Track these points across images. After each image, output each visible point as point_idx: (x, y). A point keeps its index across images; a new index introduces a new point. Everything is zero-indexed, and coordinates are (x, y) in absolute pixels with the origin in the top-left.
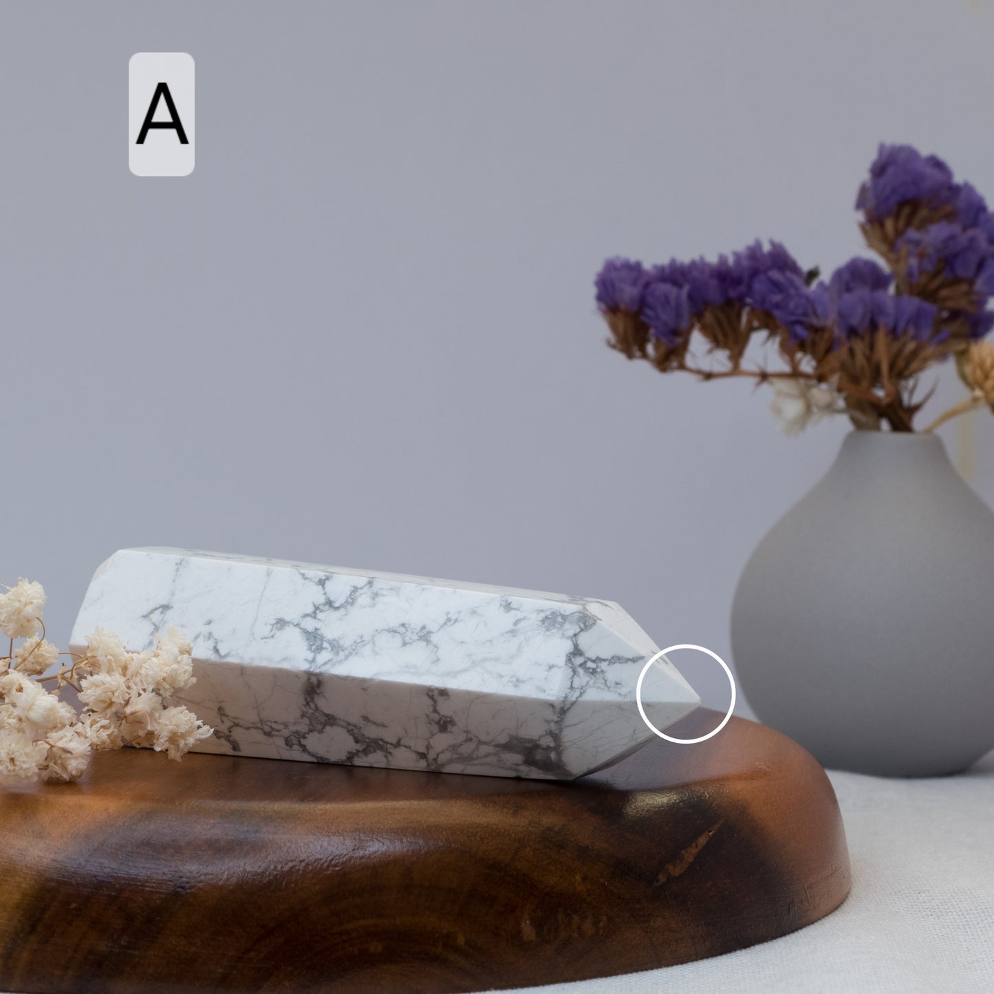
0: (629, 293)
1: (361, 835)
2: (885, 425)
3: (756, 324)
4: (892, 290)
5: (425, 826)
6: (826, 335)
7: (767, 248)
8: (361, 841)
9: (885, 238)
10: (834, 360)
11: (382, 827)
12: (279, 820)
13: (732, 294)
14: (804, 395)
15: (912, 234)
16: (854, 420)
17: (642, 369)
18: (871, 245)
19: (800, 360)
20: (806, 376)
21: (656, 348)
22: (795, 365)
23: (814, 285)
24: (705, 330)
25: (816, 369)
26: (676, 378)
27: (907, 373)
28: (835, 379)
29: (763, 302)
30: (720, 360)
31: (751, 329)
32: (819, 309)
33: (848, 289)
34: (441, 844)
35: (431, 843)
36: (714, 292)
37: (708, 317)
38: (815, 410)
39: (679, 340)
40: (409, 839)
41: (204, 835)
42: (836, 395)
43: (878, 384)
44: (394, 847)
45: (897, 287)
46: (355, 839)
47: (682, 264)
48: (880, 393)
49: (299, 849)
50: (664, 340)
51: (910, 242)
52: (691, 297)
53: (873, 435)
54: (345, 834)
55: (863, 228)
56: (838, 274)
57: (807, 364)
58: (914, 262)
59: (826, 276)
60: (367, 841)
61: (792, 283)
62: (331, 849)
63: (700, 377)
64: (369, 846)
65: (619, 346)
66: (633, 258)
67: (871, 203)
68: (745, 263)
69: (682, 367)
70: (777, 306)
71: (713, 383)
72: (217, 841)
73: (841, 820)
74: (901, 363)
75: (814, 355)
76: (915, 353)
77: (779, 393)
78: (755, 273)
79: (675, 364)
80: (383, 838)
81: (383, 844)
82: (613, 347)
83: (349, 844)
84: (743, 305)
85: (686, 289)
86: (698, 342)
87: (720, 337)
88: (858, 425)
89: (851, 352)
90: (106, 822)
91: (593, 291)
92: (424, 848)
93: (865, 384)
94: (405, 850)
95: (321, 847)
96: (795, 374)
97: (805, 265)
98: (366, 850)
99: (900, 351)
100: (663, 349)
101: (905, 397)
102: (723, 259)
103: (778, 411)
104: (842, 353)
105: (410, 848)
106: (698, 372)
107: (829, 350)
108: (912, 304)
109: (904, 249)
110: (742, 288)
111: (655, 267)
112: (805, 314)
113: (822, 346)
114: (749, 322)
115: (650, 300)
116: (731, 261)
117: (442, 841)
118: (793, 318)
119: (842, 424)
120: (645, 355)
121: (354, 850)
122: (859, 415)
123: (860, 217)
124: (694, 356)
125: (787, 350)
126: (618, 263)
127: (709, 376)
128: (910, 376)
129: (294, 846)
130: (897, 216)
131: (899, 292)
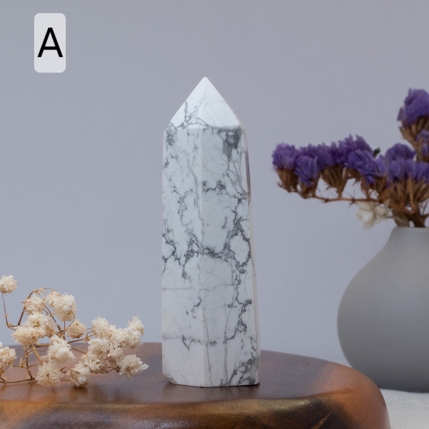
0: (288, 160)
1: (159, 420)
2: (412, 224)
3: (349, 175)
4: (415, 159)
5: (188, 415)
6: (383, 181)
7: (355, 139)
8: (158, 422)
9: (412, 134)
10: (387, 193)
11: (168, 416)
12: (119, 413)
13: (338, 161)
14: (373, 210)
15: (425, 132)
16: (396, 221)
17: (295, 197)
18: (405, 138)
19: (371, 193)
20: (374, 201)
21: (302, 187)
22: (368, 195)
23: (378, 157)
24: (325, 178)
25: (378, 197)
26: (311, 201)
27: (422, 199)
28: (387, 202)
29: (353, 165)
30: (332, 193)
31: (347, 178)
32: (380, 169)
33: (394, 159)
34: (197, 424)
35: (192, 424)
36: (329, 160)
37: (327, 172)
38: (378, 217)
39: (313, 183)
40: (181, 422)
41: (84, 419)
42: (388, 209)
43: (409, 205)
44: (174, 426)
45: (417, 158)
46: (155, 422)
47: (314, 146)
48: (409, 209)
49: (129, 426)
50: (305, 183)
51: (423, 136)
52: (318, 162)
53: (406, 229)
54: (151, 419)
55: (401, 129)
56: (389, 152)
57: (374, 195)
58: (425, 145)
59: (383, 153)
60: (161, 422)
61: (367, 156)
62: (144, 426)
63: (323, 201)
64: (162, 425)
65: (284, 186)
66: (290, 144)
67: (405, 117)
68: (344, 146)
69: (314, 196)
70: (360, 167)
71: (329, 204)
72: (90, 422)
73: (387, 413)
74: (419, 194)
75: (378, 191)
76: (426, 190)
77: (361, 209)
78: (349, 151)
79: (311, 195)
80: (169, 421)
81: (169, 424)
82: (281, 186)
83: (153, 424)
84: (343, 166)
85: (316, 158)
86: (322, 184)
87: (332, 182)
88: (399, 224)
89: (396, 189)
90: (36, 414)
91: (271, 160)
92: (188, 426)
93: (402, 204)
94: (179, 427)
95: (139, 425)
96: (368, 199)
97: (373, 147)
98: (160, 427)
99: (419, 189)
100: (305, 188)
101: (421, 210)
102: (334, 145)
103: (360, 217)
104: (391, 189)
105: (182, 426)
106: (322, 198)
107: (384, 188)
108: (424, 166)
109: (421, 139)
110: (343, 158)
111: (301, 148)
112: (373, 171)
113: (381, 186)
114: (346, 175)
115: (299, 164)
116: (338, 145)
117: (197, 423)
118: (368, 173)
119: (391, 224)
120: (296, 191)
121: (155, 427)
122: (399, 219)
123: (400, 124)
124: (320, 191)
125: (364, 188)
126: (283, 146)
127: (327, 200)
128: (423, 200)
129: (126, 425)
130: (417, 124)
131: (418, 160)
